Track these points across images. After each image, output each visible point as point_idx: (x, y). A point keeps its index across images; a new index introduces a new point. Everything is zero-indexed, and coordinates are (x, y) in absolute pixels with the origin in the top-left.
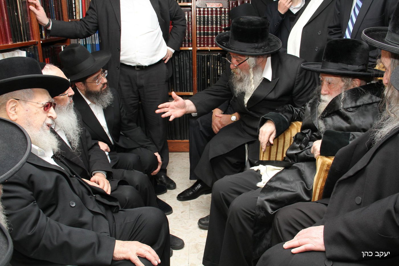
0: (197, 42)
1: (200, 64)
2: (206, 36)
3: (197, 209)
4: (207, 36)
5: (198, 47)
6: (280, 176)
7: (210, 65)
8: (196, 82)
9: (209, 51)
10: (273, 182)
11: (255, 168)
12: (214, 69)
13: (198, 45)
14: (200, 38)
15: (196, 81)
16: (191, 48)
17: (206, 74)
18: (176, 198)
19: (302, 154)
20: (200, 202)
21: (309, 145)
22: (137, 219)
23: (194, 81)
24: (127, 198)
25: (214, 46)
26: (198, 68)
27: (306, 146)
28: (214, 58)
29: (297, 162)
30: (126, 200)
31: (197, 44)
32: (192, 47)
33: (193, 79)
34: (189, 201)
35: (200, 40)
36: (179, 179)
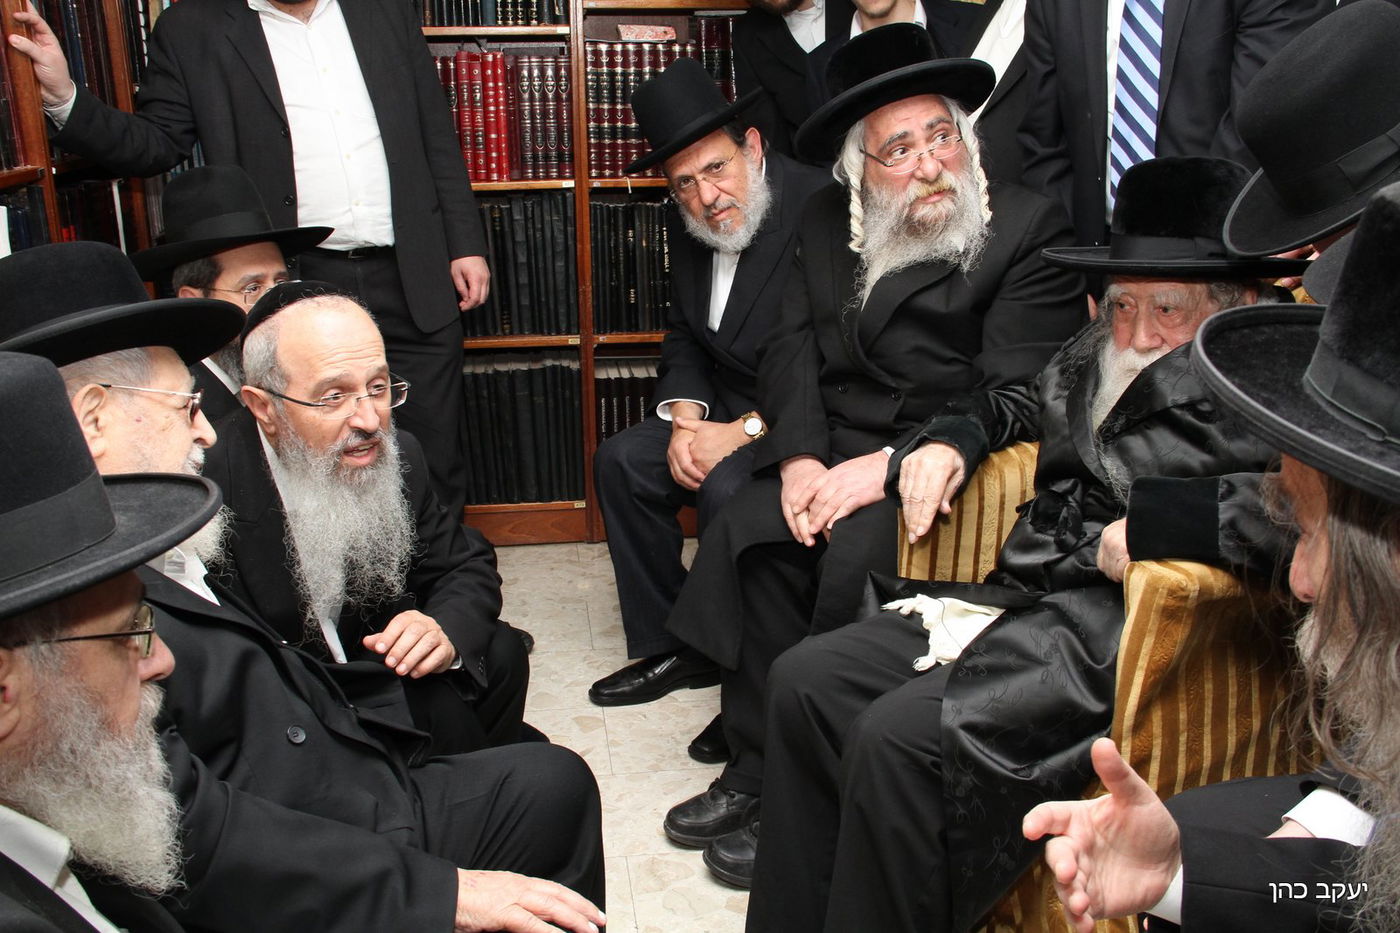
0: (590, 161)
1: (603, 238)
2: (620, 141)
3: (634, 741)
4: (622, 139)
5: (595, 178)
7: (634, 240)
8: (590, 300)
9: (630, 192)
11: (905, 605)
12: (650, 252)
13: (594, 173)
14: (600, 147)
15: (590, 295)
16: (569, 184)
17: (622, 270)
22: (498, 787)
23: (581, 297)
26: (595, 249)
28: (648, 216)
31: (590, 169)
32: (572, 177)
33: (577, 290)
35: (600, 155)
36: (552, 638)
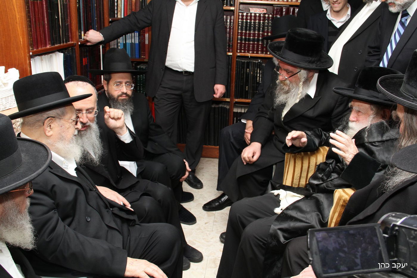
0: (237, 47)
1: (239, 71)
2: (247, 42)
3: (221, 221)
4: (248, 42)
5: (239, 52)
6: (297, 204)
7: (249, 72)
8: (234, 88)
9: (250, 57)
10: (290, 210)
11: (276, 192)
12: (253, 76)
13: (239, 51)
14: (241, 43)
15: (234, 87)
16: (231, 54)
17: (244, 80)
18: (202, 208)
19: (322, 185)
20: (226, 214)
21: (331, 177)
22: (151, 235)
23: (231, 87)
24: (147, 209)
25: (255, 53)
26: (237, 74)
27: (328, 178)
28: (254, 65)
29: (318, 193)
30: (146, 211)
31: (237, 49)
32: (232, 52)
33: (230, 85)
34: (214, 212)
35: (241, 46)
36: (208, 187)
